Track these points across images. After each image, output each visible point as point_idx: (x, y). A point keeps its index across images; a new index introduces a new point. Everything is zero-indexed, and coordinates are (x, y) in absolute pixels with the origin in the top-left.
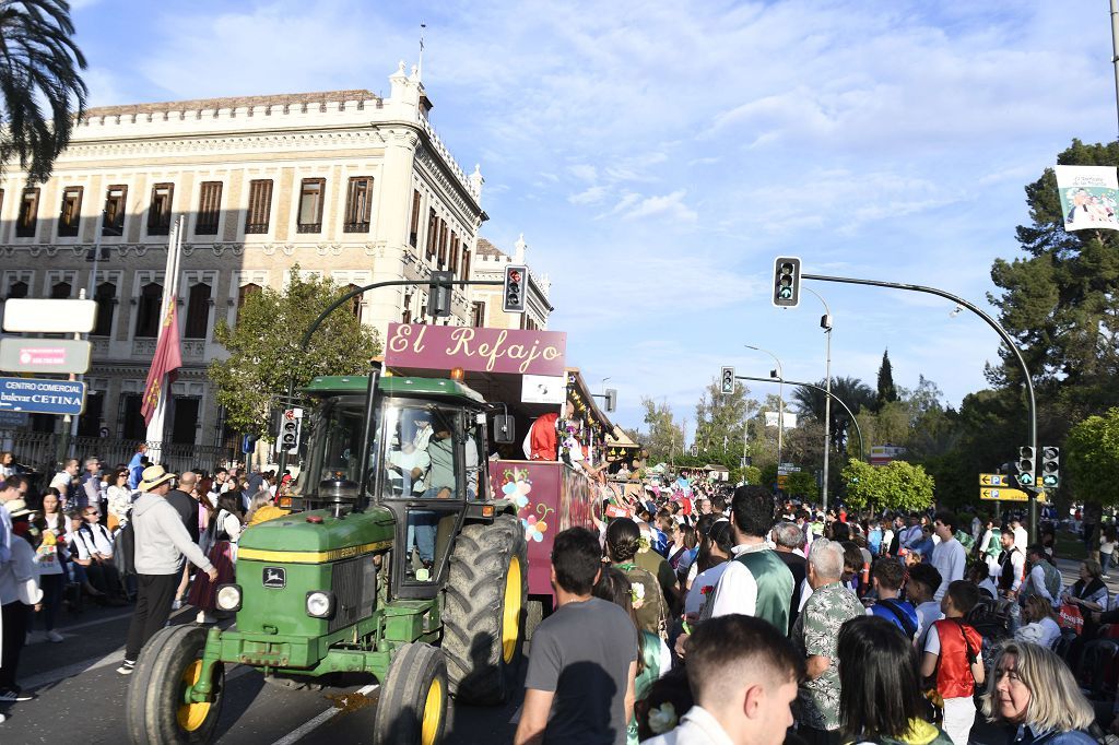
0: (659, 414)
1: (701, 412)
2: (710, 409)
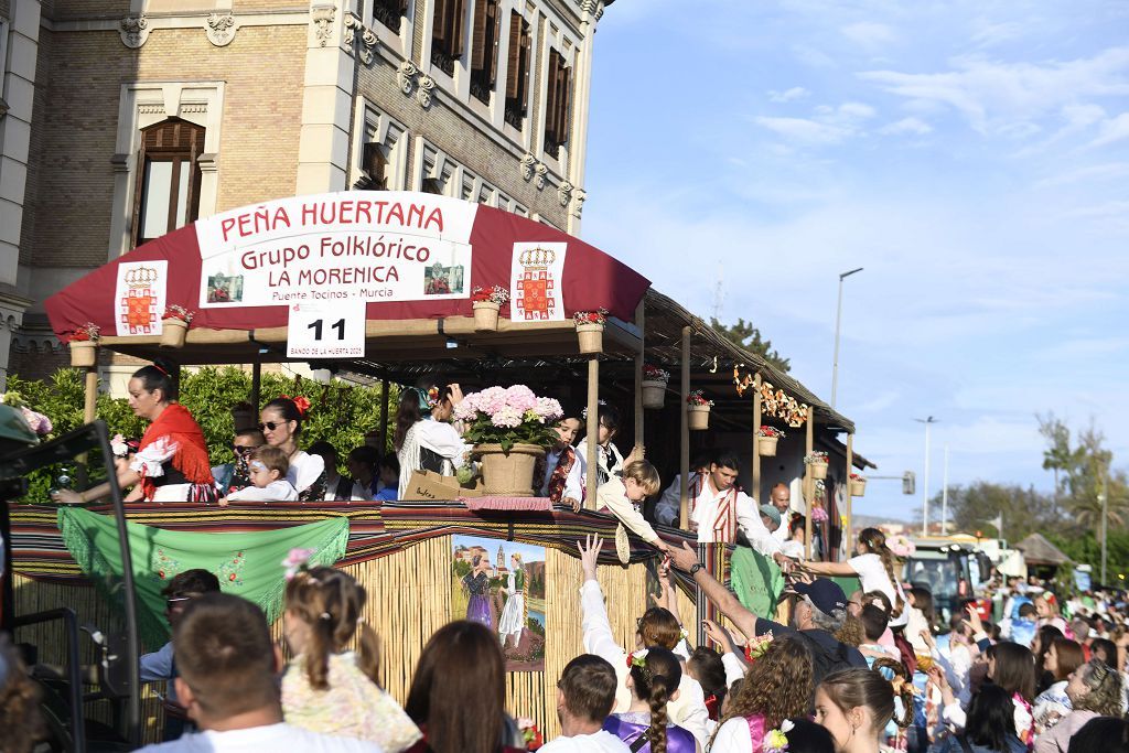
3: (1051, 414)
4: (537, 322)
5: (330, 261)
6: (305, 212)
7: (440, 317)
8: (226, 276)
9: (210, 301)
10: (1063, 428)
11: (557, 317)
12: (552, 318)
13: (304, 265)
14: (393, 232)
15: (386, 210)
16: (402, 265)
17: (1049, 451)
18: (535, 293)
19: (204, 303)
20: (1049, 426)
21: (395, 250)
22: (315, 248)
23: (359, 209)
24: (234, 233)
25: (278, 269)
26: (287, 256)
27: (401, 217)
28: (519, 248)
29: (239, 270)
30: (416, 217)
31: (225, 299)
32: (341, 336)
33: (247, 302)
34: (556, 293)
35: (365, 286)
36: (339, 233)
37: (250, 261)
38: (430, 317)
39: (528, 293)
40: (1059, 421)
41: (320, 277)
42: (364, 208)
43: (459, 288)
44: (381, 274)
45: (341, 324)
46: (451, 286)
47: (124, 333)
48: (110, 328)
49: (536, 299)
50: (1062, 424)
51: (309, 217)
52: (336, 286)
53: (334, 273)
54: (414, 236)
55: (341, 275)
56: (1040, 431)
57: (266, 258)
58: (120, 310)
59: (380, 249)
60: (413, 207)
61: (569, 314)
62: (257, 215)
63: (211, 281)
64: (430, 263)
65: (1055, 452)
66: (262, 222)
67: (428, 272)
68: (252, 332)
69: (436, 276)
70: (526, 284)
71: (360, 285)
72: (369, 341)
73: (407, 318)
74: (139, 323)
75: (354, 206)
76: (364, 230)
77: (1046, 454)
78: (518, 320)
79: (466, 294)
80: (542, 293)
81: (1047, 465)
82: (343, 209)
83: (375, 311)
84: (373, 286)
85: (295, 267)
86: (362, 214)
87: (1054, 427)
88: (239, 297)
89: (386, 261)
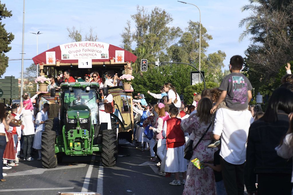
3: (74, 28)
4: (120, 63)
5: (84, 52)
6: (80, 44)
7: (104, 62)
8: (66, 54)
9: (63, 58)
10: (79, 34)
11: (123, 62)
12: (122, 62)
13: (80, 53)
14: (95, 48)
15: (94, 45)
16: (97, 53)
18: (120, 58)
19: (62, 59)
20: (73, 33)
21: (95, 51)
22: (82, 50)
23: (89, 44)
24: (67, 47)
25: (75, 53)
26: (77, 51)
27: (96, 46)
28: (116, 51)
29: (68, 53)
30: (99, 46)
31: (66, 58)
32: (87, 64)
33: (70, 59)
34: (123, 59)
35: (91, 57)
36: (86, 48)
37: (70, 52)
38: (102, 62)
39: (118, 58)
40: (77, 31)
41: (83, 55)
42: (90, 44)
43: (107, 57)
44: (94, 55)
45: (87, 63)
46: (105, 57)
47: (48, 63)
48: (45, 63)
49: (120, 59)
50: (78, 33)
51: (80, 45)
52: (86, 56)
53: (86, 54)
54: (99, 49)
55: (87, 55)
56: (69, 36)
57: (73, 52)
58: (47, 60)
59: (93, 51)
60: (99, 44)
61: (125, 61)
62: (71, 45)
63: (63, 55)
64: (102, 53)
66: (72, 46)
67: (102, 55)
68: (71, 63)
69: (103, 55)
70: (118, 57)
71: (90, 56)
72: (93, 65)
73: (98, 62)
74: (51, 62)
75: (88, 44)
76: (90, 48)
78: (117, 62)
79: (108, 58)
80: (121, 58)
82: (86, 44)
83: (93, 61)
84: (92, 56)
85: (78, 53)
86: (90, 45)
87: (75, 35)
88: (69, 58)
89: (94, 53)
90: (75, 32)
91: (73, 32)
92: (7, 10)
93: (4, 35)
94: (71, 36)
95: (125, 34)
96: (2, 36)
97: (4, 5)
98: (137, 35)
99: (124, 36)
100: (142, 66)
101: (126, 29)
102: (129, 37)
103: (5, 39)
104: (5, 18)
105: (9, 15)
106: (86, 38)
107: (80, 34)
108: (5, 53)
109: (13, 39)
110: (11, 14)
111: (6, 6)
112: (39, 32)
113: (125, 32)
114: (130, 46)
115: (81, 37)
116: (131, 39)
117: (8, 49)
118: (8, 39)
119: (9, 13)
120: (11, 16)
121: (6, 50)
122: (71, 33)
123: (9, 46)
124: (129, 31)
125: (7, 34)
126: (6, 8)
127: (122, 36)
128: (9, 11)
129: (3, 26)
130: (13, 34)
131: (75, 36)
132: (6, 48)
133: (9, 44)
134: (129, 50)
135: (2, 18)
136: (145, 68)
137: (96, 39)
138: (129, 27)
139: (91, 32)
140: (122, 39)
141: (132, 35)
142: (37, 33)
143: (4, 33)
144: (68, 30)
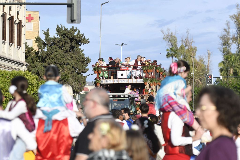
0: (182, 47)
1: (225, 43)
2: (235, 39)
3: (168, 30)
10: (174, 36)
17: (169, 49)
20: (168, 36)
40: (172, 33)
50: (173, 35)
56: (164, 38)
65: (171, 49)
77: (167, 50)
81: (168, 55)
87: (170, 37)
90: (170, 34)
91: (167, 34)
92: (85, 38)
93: (82, 58)
94: (166, 39)
95: (224, 35)
96: (81, 60)
97: (83, 34)
98: (237, 37)
99: (223, 38)
100: (208, 80)
101: (225, 30)
102: (228, 39)
103: (83, 62)
104: (83, 44)
105: (87, 42)
106: (182, 40)
107: (176, 36)
108: (83, 74)
109: (90, 62)
110: (89, 41)
111: (84, 35)
112: (123, 44)
113: (224, 34)
114: (230, 49)
115: (176, 40)
116: (230, 41)
117: (86, 70)
118: (86, 62)
119: (87, 40)
120: (89, 43)
121: (84, 71)
122: (166, 35)
123: (86, 68)
124: (228, 33)
125: (85, 58)
126: (84, 37)
127: (221, 38)
128: (87, 39)
129: (82, 51)
130: (90, 58)
131: (170, 39)
132: (84, 70)
133: (86, 66)
134: (228, 53)
135: (81, 45)
136: (210, 82)
137: (192, 42)
138: (229, 28)
139: (188, 33)
140: (221, 41)
141: (231, 37)
142: (121, 45)
143: (83, 57)
144: (162, 32)
